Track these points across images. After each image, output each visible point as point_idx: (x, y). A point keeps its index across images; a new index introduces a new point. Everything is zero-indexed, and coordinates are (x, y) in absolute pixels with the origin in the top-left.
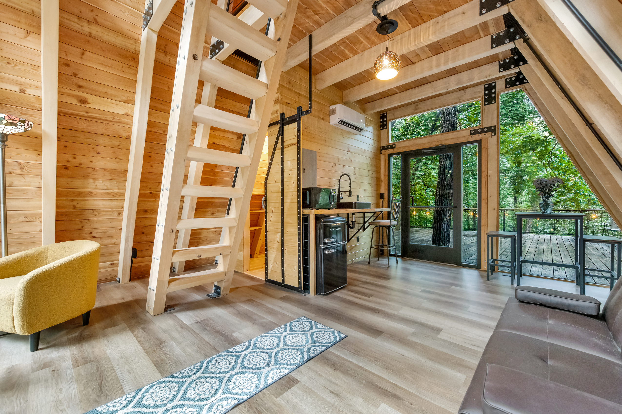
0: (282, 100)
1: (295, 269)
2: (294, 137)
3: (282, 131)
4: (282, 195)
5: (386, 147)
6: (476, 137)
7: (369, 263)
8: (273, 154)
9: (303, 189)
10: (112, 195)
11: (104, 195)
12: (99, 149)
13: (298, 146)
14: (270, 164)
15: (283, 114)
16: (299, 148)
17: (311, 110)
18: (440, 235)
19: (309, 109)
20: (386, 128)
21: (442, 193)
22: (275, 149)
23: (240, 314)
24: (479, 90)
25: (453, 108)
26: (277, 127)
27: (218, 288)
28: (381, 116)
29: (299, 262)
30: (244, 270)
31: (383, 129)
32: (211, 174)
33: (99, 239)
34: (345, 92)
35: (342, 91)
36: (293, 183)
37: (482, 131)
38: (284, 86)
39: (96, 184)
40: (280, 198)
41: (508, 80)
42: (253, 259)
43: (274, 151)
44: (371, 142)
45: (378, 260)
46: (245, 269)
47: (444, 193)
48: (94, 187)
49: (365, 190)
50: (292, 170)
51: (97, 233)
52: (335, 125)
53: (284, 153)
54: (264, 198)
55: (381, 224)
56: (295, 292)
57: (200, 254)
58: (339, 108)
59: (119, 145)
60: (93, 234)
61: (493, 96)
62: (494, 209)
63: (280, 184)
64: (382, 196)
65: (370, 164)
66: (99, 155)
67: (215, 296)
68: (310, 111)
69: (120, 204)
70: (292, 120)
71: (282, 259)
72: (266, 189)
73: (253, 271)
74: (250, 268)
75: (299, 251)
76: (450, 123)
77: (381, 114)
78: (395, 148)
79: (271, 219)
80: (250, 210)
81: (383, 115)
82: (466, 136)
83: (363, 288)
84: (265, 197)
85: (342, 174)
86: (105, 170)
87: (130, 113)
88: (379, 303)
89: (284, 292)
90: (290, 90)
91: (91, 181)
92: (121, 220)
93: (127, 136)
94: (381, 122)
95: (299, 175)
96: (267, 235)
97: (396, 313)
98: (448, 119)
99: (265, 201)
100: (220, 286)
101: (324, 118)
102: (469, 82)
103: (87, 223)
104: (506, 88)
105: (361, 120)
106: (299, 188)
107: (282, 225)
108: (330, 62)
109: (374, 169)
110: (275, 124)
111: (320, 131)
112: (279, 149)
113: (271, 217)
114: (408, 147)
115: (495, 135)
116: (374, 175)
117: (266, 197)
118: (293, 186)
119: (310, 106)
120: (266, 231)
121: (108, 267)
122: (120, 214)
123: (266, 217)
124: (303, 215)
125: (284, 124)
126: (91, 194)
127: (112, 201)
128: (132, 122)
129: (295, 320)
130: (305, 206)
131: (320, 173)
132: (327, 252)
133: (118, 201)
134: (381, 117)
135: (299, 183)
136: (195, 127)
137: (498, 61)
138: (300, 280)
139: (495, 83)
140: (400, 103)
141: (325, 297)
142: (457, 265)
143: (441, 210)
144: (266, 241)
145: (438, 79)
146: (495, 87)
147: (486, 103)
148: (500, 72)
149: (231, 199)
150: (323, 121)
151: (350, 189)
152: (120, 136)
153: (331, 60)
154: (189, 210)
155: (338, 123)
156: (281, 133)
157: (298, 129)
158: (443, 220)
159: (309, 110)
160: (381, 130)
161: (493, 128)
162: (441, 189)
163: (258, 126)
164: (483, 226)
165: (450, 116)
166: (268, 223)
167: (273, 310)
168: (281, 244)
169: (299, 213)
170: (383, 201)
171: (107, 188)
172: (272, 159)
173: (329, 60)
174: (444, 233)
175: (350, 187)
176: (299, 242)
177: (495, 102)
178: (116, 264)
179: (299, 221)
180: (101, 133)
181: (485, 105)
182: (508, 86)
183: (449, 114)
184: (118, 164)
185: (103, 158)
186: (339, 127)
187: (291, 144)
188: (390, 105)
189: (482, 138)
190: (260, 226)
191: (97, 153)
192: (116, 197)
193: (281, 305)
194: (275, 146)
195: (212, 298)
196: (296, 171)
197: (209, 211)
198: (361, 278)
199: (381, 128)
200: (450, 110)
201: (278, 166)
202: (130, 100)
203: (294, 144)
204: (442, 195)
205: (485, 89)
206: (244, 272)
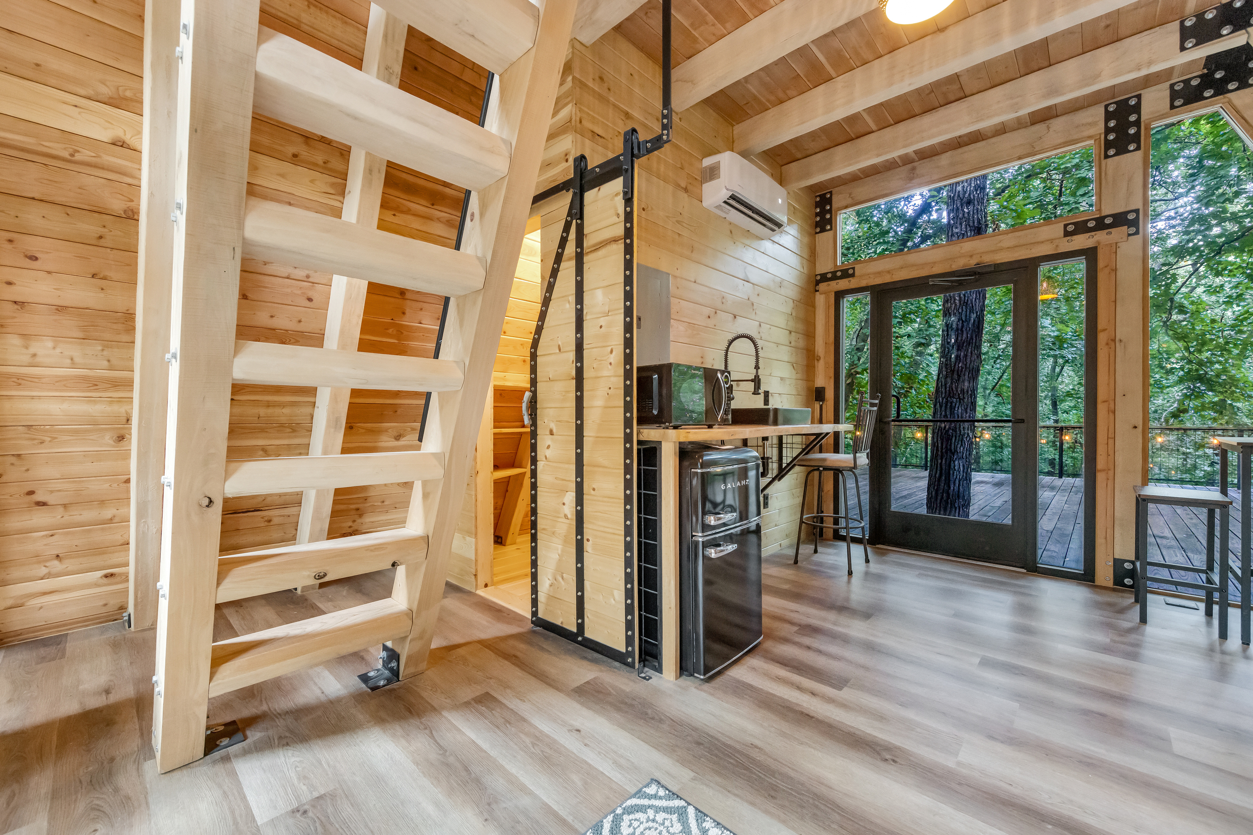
0: (581, 122)
1: (617, 597)
2: (615, 219)
3: (578, 206)
4: (579, 387)
5: (829, 276)
6: (1081, 241)
7: (796, 562)
8: (554, 273)
9: (639, 369)
10: (93, 384)
11: (62, 382)
12: (33, 244)
13: (625, 243)
14: (546, 302)
15: (583, 157)
16: (629, 250)
17: (668, 135)
18: (949, 487)
19: (663, 130)
20: (831, 229)
21: (951, 387)
22: (559, 258)
23: (448, 765)
24: (1090, 120)
25: (976, 190)
26: (564, 201)
27: (393, 655)
28: (818, 199)
29: (628, 578)
30: (477, 585)
31: (823, 230)
32: (390, 331)
33: (61, 509)
34: (738, 129)
35: (733, 126)
36: (611, 352)
37: (1101, 224)
38: (586, 85)
39: (32, 350)
40: (572, 395)
41: (1177, 88)
42: (502, 550)
43: (556, 266)
44: (794, 261)
45: (816, 551)
46: (481, 582)
47: (957, 389)
48: (26, 359)
49: (782, 379)
50: (607, 314)
51: (52, 492)
52: (717, 207)
53: (586, 267)
54: (527, 395)
55: (828, 464)
56: (617, 664)
57: (321, 570)
58: (727, 160)
59: (101, 237)
60: (39, 497)
61: (1132, 131)
62: (1135, 427)
63: (572, 356)
64: (819, 394)
65: (794, 314)
66: (34, 264)
67: (382, 683)
68: (665, 137)
69: (121, 409)
70: (609, 172)
71: (579, 565)
72: (534, 370)
73: (503, 587)
74: (493, 575)
75: (628, 547)
76: (971, 224)
77: (816, 196)
78: (853, 275)
79: (548, 453)
80: (495, 428)
81: (822, 197)
82: (1051, 241)
83: (809, 648)
84: (531, 391)
85: (730, 337)
86: (61, 309)
87: (128, 138)
88: (880, 717)
89: (585, 663)
90: (602, 99)
91: (14, 341)
92: (127, 456)
93: (125, 211)
94: (817, 214)
95: (628, 328)
96: (536, 495)
97: (949, 762)
98: (966, 215)
99: (531, 402)
100: (398, 650)
101: (690, 187)
102: (1080, 87)
103: (12, 464)
104: (1172, 107)
105: (780, 201)
106: (628, 367)
107: (580, 472)
108: (713, 25)
109: (801, 327)
110: (562, 190)
111: (678, 222)
112: (570, 259)
113: (548, 447)
114: (889, 272)
115: (1137, 233)
116: (802, 343)
117: (534, 393)
118: (612, 361)
119: (665, 121)
120: (534, 486)
121: (97, 585)
122: (121, 438)
123: (534, 448)
124: (640, 442)
125: (586, 187)
126: (19, 381)
127: (90, 400)
128: (140, 170)
129: (629, 802)
130: (644, 420)
131: (677, 330)
132: (713, 553)
133: (112, 401)
134: (816, 202)
135: (628, 351)
136: (341, 198)
137: (1178, 22)
138: (630, 633)
139: (1139, 97)
140: (878, 155)
141: (706, 686)
142: (1024, 571)
143: (950, 428)
144: (534, 512)
145: (989, 85)
146: (1137, 109)
147: (1112, 152)
148: (1183, 48)
149: (428, 395)
150: (686, 195)
151: (757, 372)
152: (100, 210)
153: (717, 17)
154: (328, 427)
155: (725, 202)
156: (577, 212)
157: (625, 193)
158: (956, 451)
159: (663, 134)
160: (817, 233)
161: (1131, 217)
162: (949, 380)
163: (507, 154)
164: (1100, 471)
165: (971, 208)
166: (540, 465)
167: (552, 744)
168: (574, 523)
169: (628, 438)
170: (821, 407)
171: (73, 364)
172: (550, 288)
173: (710, 17)
174: (957, 482)
175: (757, 367)
176: (628, 523)
177: (1138, 148)
178: (120, 574)
179: (628, 461)
180: (36, 196)
181: (1107, 157)
182: (1177, 103)
183: (969, 202)
184: (102, 295)
185: (49, 273)
186: (724, 215)
187: (607, 240)
188: (850, 165)
189: (1099, 242)
190: (520, 467)
191: (26, 256)
192: (106, 390)
193: (577, 724)
194: (560, 251)
195: (374, 689)
196: (619, 319)
197: (386, 431)
198: (792, 611)
199: (818, 230)
200: (970, 195)
201: (568, 306)
202: (126, 99)
203: (615, 240)
204: (950, 394)
205: (1108, 116)
206: (476, 589)
